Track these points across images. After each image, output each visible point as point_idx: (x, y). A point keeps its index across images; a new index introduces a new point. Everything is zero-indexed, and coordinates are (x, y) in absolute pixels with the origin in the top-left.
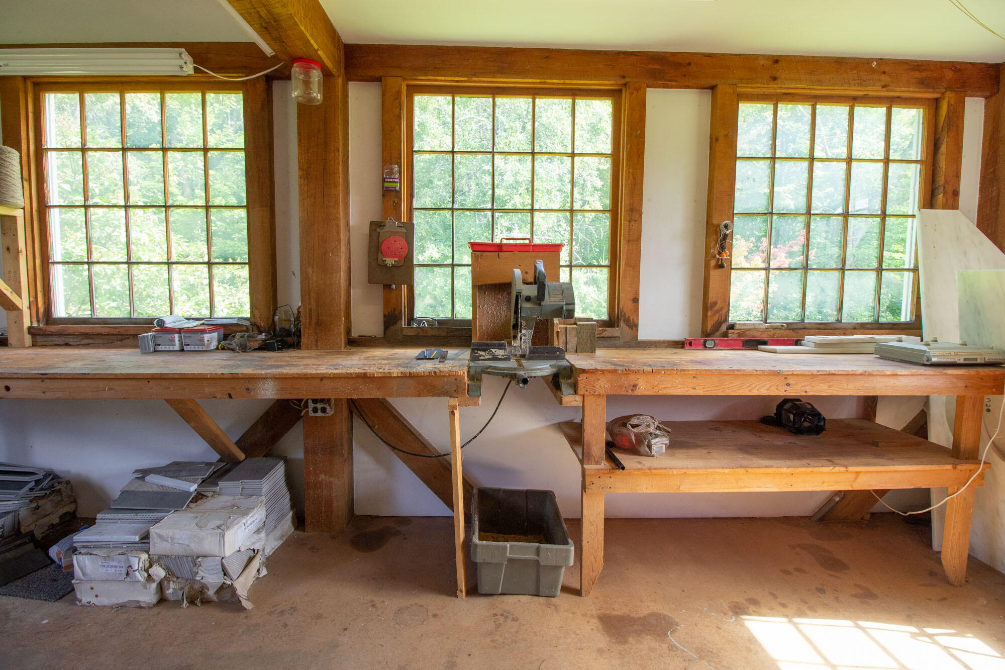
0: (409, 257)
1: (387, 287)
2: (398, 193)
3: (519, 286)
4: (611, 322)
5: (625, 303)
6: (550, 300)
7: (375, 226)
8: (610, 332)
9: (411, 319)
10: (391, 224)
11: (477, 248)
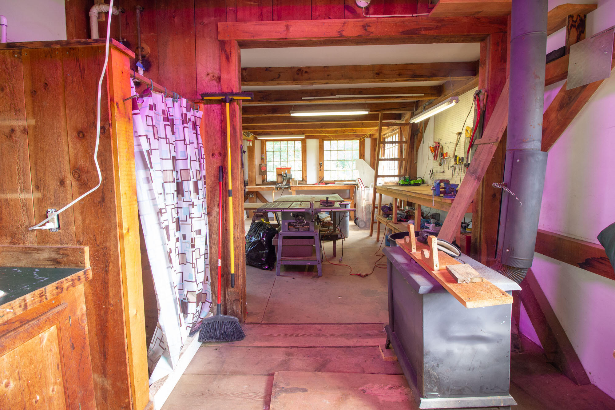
0: (266, 170)
1: (262, 175)
2: (264, 159)
3: (283, 174)
4: (302, 181)
5: (304, 177)
6: (288, 177)
7: (260, 165)
8: (302, 182)
9: (267, 181)
10: (263, 165)
11: (277, 168)
